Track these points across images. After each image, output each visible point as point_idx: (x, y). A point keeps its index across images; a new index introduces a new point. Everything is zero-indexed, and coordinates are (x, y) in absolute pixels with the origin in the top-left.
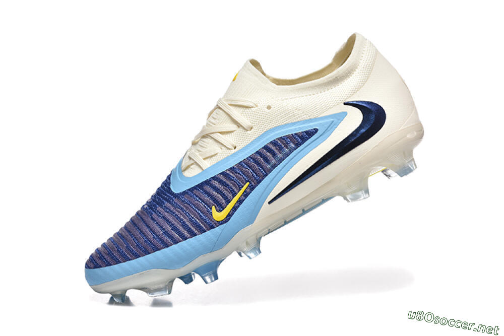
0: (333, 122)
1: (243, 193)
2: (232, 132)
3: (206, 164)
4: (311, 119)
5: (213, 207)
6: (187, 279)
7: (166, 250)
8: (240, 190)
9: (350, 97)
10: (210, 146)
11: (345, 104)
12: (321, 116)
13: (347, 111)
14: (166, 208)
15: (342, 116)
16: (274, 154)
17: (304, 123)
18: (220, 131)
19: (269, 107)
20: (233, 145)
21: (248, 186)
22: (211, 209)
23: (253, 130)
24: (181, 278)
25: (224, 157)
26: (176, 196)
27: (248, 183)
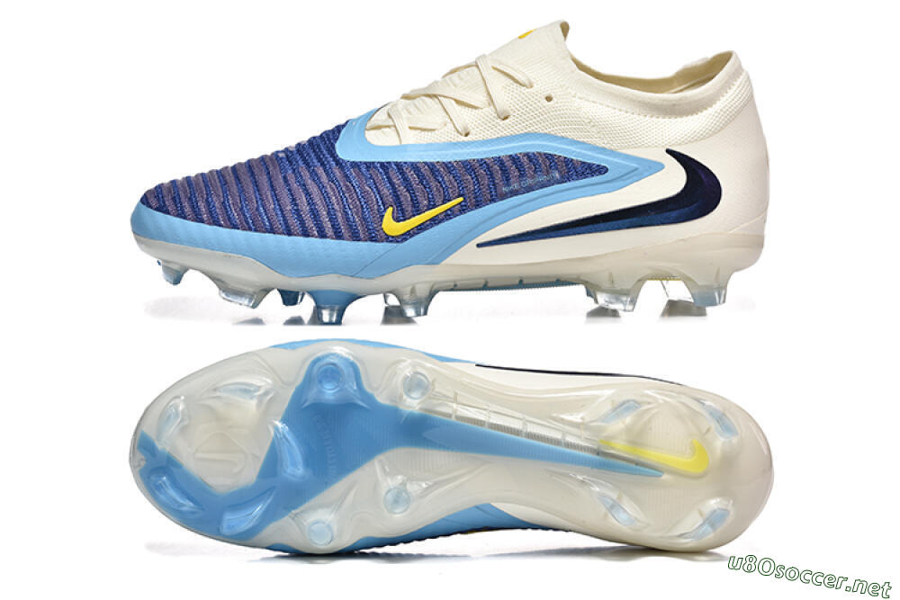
0: (636, 169)
1: (446, 211)
2: (476, 108)
3: (410, 138)
4: (604, 149)
5: (390, 209)
6: (290, 298)
7: (285, 238)
8: (443, 203)
9: (680, 144)
10: (431, 114)
11: (669, 151)
12: (624, 151)
13: (666, 165)
14: (314, 175)
15: (655, 167)
16: (522, 175)
17: (590, 150)
18: (458, 98)
19: (549, 99)
20: (465, 129)
21: (460, 203)
22: (385, 210)
23: (507, 121)
24: (283, 293)
25: (443, 140)
26: (338, 162)
27: (461, 199)
